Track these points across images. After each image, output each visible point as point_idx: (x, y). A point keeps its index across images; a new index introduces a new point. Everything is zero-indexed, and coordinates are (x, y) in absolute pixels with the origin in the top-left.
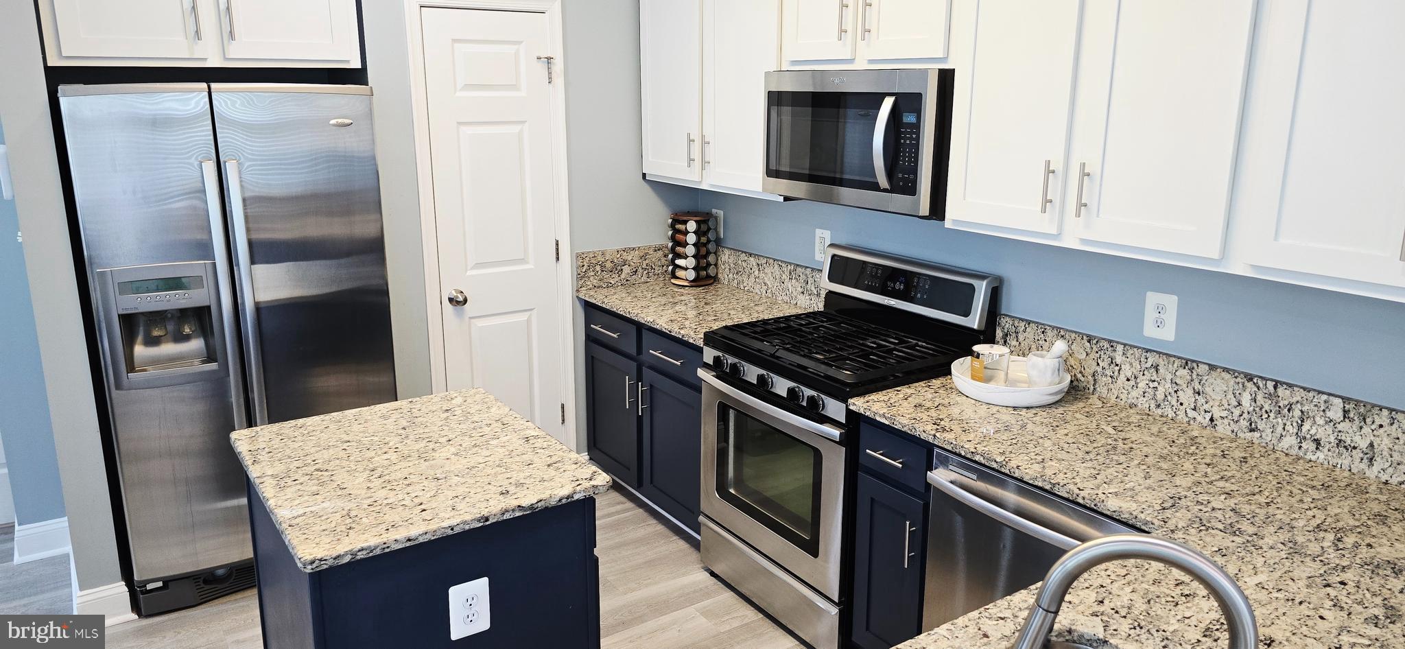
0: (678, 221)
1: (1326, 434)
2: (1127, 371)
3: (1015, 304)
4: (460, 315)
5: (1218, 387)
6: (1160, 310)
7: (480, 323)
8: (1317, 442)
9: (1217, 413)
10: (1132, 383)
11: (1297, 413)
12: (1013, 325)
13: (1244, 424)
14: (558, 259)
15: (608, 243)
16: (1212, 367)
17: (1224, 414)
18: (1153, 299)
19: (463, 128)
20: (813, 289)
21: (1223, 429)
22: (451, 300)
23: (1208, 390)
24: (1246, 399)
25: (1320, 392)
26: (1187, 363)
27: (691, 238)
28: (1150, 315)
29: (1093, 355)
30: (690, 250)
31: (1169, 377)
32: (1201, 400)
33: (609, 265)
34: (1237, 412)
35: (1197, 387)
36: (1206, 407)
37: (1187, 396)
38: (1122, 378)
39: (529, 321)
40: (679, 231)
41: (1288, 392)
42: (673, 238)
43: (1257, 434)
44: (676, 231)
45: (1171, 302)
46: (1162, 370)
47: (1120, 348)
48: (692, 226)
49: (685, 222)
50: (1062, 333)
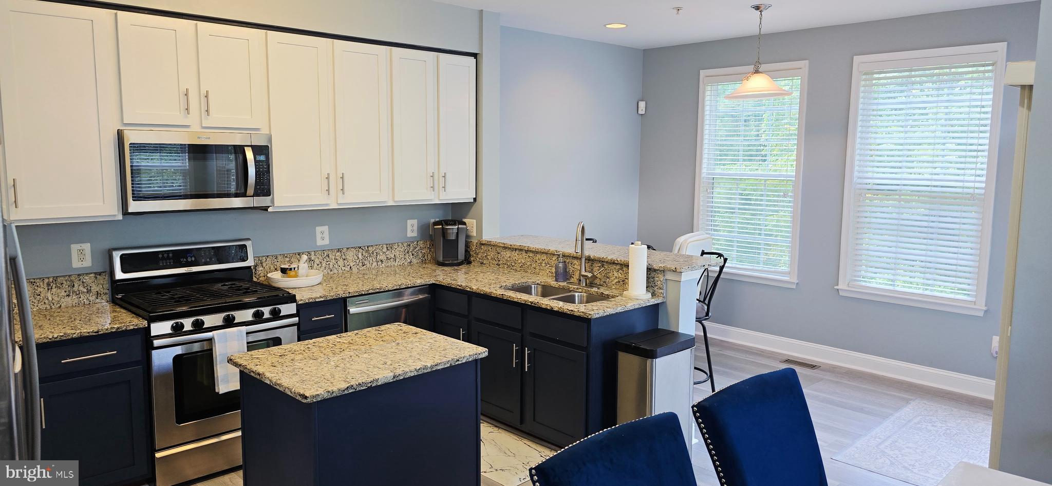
1: (383, 257)
2: (317, 261)
5: (350, 255)
6: (322, 233)
8: (382, 261)
9: (352, 264)
10: (320, 265)
11: (375, 254)
13: (361, 264)
16: (348, 249)
17: (354, 264)
18: (319, 229)
21: (355, 270)
23: (348, 257)
24: (360, 256)
25: (380, 245)
26: (339, 250)
28: (319, 236)
31: (334, 257)
32: (346, 262)
34: (358, 261)
35: (344, 257)
36: (348, 264)
37: (341, 263)
38: (316, 265)
41: (371, 248)
43: (365, 266)
45: (325, 229)
46: (330, 256)
47: (313, 253)
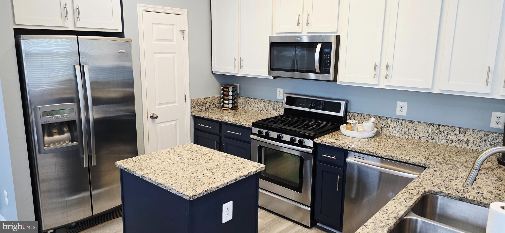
0: (225, 88)
1: (454, 138)
2: (392, 125)
3: (353, 109)
4: (154, 122)
5: (421, 128)
6: (402, 106)
7: (160, 125)
8: (452, 141)
9: (421, 135)
10: (394, 129)
11: (446, 133)
12: (353, 114)
13: (430, 138)
14: (185, 101)
15: (202, 95)
16: (419, 122)
17: (424, 135)
18: (399, 103)
19: (156, 55)
20: (277, 108)
21: (423, 140)
22: (151, 117)
23: (418, 129)
24: (430, 131)
25: (452, 127)
26: (411, 122)
27: (231, 93)
28: (398, 109)
29: (381, 122)
30: (230, 97)
31: (406, 126)
32: (416, 132)
33: (202, 103)
34: (427, 134)
35: (415, 128)
36: (418, 134)
37: (412, 131)
38: (391, 128)
39: (176, 124)
40: (225, 91)
41: (443, 127)
42: (223, 94)
43: (434, 140)
44: (224, 91)
45: (405, 104)
46: (403, 124)
47: (390, 119)
48: (231, 89)
49: (228, 88)
50: (370, 116)
